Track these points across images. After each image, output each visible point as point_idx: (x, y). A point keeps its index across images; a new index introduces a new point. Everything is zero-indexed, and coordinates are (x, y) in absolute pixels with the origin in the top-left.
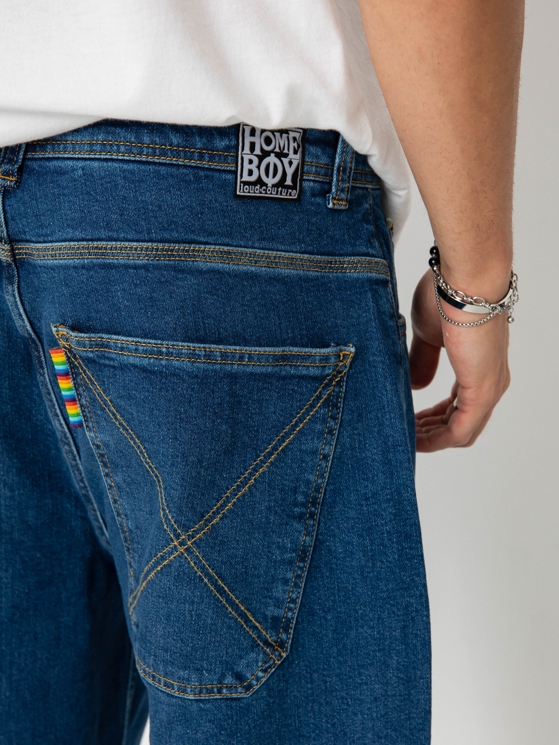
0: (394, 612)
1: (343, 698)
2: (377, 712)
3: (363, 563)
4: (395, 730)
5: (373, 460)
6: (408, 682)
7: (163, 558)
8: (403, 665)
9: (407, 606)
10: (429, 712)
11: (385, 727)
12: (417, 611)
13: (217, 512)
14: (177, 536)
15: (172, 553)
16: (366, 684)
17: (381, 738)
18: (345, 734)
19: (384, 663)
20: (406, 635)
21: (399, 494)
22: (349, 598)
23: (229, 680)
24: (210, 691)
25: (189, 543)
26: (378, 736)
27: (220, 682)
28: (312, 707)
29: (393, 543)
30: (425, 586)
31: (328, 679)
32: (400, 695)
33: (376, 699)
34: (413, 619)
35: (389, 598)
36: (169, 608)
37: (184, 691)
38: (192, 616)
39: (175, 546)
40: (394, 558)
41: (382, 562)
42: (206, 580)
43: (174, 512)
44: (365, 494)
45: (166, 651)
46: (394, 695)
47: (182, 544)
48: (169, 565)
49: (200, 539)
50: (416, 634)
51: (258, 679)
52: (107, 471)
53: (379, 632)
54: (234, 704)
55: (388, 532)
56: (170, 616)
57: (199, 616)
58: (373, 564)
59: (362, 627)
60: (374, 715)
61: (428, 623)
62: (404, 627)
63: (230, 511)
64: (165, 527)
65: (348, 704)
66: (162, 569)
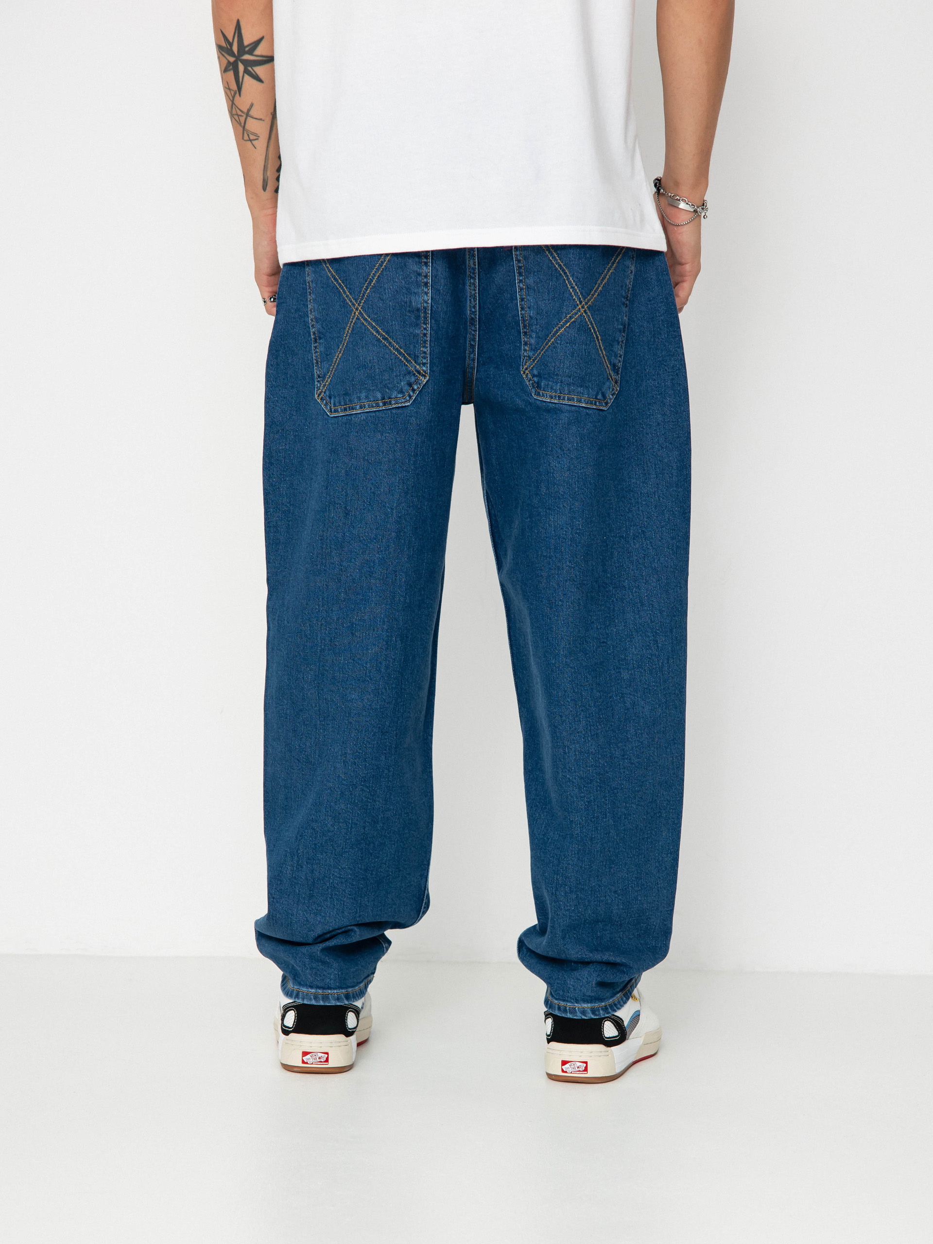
0: (666, 370)
1: (640, 424)
2: (660, 432)
3: (649, 338)
4: (671, 443)
5: (651, 279)
6: (676, 414)
7: (571, 318)
8: (673, 403)
9: (673, 367)
11: (665, 441)
12: (679, 369)
13: (595, 291)
14: (581, 302)
15: (577, 314)
16: (653, 415)
17: (663, 448)
18: (643, 446)
19: (662, 402)
20: (673, 384)
21: (667, 299)
22: (642, 361)
23: (600, 397)
24: (591, 403)
25: (586, 307)
26: (661, 447)
27: (596, 398)
28: (626, 428)
29: (665, 327)
30: (683, 354)
31: (633, 412)
32: (672, 422)
33: (658, 424)
34: (677, 375)
35: (663, 361)
36: (573, 349)
37: (580, 401)
38: (586, 353)
39: (579, 308)
40: (665, 337)
41: (659, 338)
42: (592, 331)
43: (580, 288)
44: (649, 298)
45: (570, 377)
46: (669, 421)
47: (583, 307)
48: (574, 321)
49: (590, 305)
50: (680, 384)
51: (610, 399)
52: (521, 278)
53: (658, 383)
54: (601, 413)
55: (662, 321)
56: (574, 353)
57: (589, 352)
58: (654, 339)
59: (649, 380)
60: (658, 433)
61: (686, 377)
62: (672, 379)
64: (574, 297)
65: (643, 428)
66: (570, 325)
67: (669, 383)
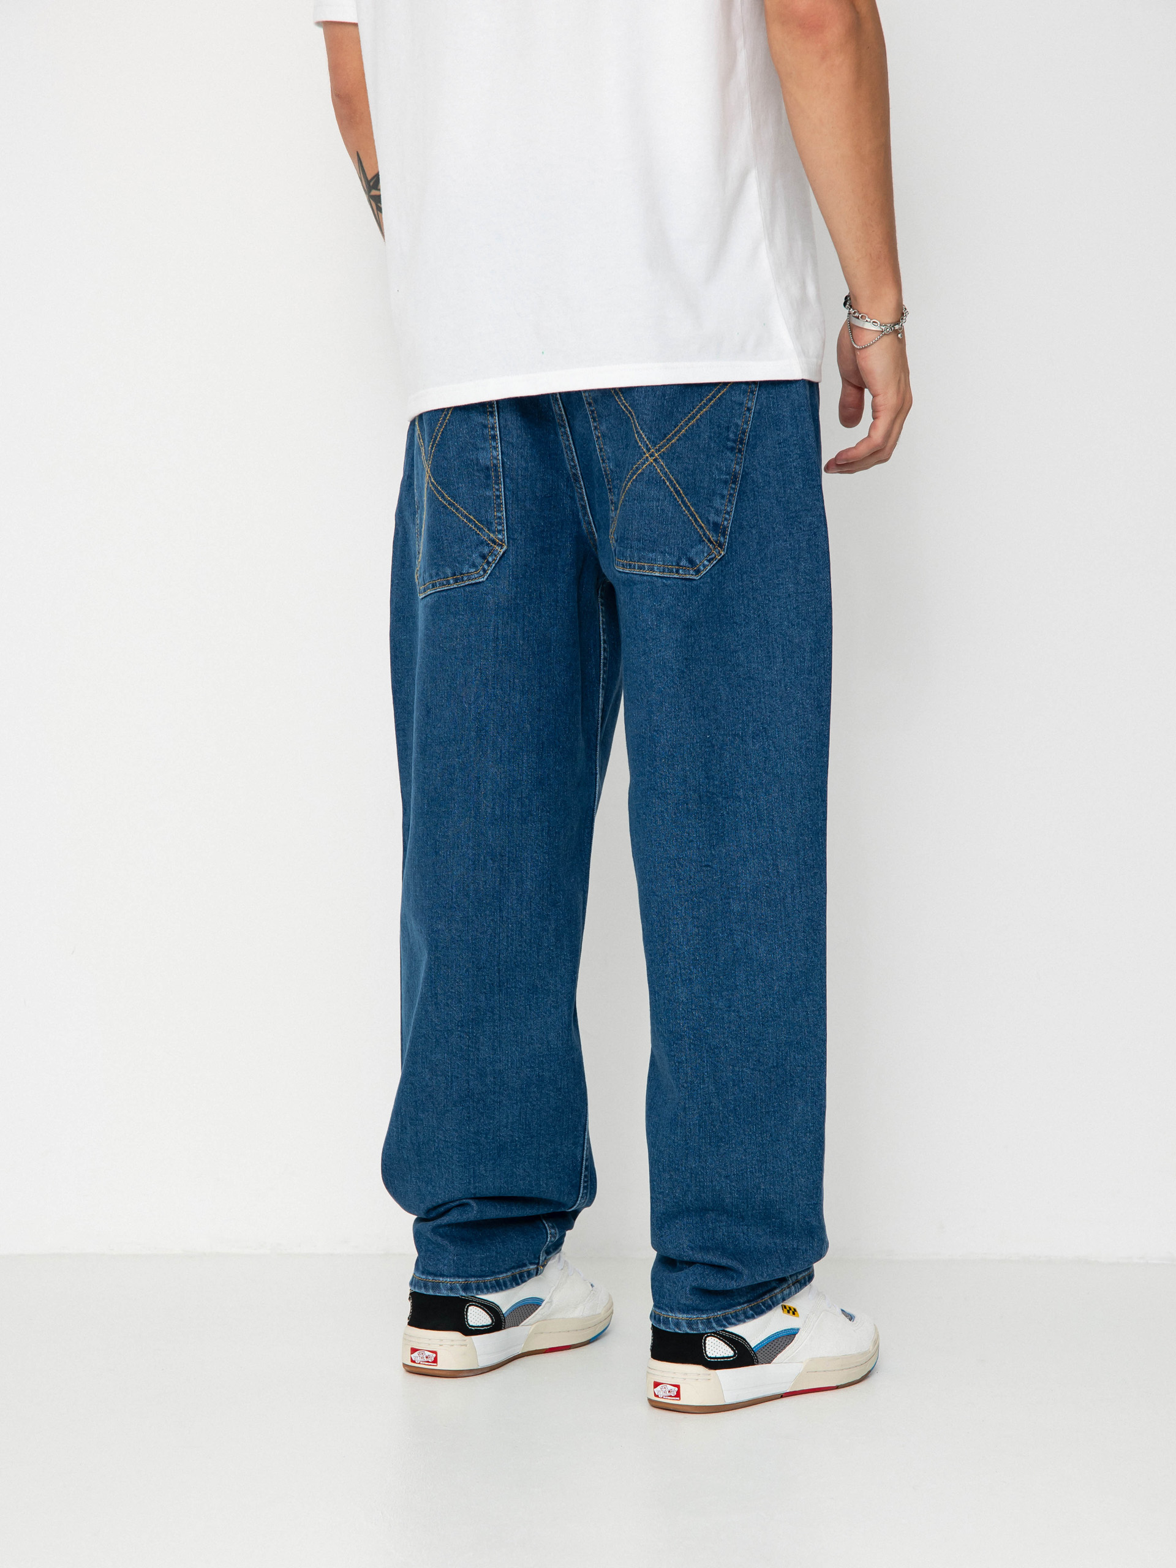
0: (801, 528)
1: (765, 595)
2: (791, 605)
3: (777, 490)
4: (804, 620)
5: (784, 416)
6: (813, 583)
7: (637, 469)
8: (809, 570)
9: (810, 524)
10: (830, 607)
11: (797, 616)
12: (818, 527)
13: (675, 435)
14: (649, 450)
15: (644, 463)
16: (782, 584)
17: (794, 625)
18: (768, 622)
19: (795, 568)
20: (810, 546)
21: (803, 441)
22: (768, 518)
23: (684, 562)
24: (671, 571)
25: (656, 455)
26: (792, 624)
27: (678, 565)
28: (743, 601)
29: (799, 475)
30: (823, 508)
31: (754, 581)
32: (808, 593)
33: (789, 595)
34: (815, 534)
35: (797, 517)
36: (641, 506)
37: (652, 570)
38: (658, 510)
39: (647, 457)
40: (799, 487)
41: (791, 489)
42: (668, 483)
43: (646, 432)
44: (778, 440)
45: (639, 541)
46: (803, 592)
47: (651, 455)
48: (642, 473)
49: (663, 452)
50: (818, 545)
51: (705, 566)
52: (595, 424)
53: (790, 545)
54: (687, 583)
55: (795, 467)
56: (642, 512)
57: (663, 510)
58: (785, 491)
59: (778, 541)
60: (789, 607)
61: (827, 537)
62: (810, 539)
63: (684, 435)
64: (640, 444)
65: (769, 601)
66: (636, 477)
67: (803, 545)
